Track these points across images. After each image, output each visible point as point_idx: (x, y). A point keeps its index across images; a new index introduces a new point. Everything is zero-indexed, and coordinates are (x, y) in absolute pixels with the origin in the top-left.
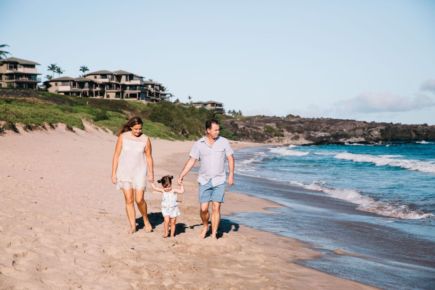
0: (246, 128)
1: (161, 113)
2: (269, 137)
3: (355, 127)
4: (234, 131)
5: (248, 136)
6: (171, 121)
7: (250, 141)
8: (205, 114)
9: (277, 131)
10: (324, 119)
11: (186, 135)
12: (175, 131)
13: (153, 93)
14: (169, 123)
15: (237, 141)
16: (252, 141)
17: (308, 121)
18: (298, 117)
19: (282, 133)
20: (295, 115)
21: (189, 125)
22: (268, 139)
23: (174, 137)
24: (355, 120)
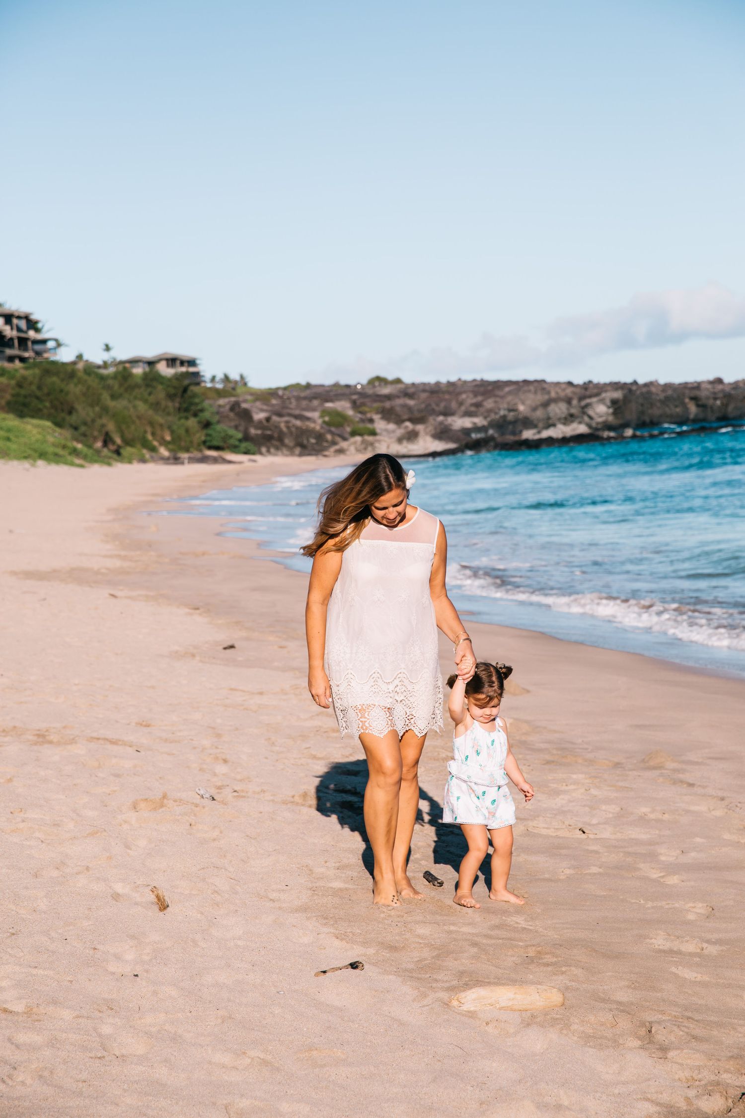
0: (275, 418)
1: (38, 393)
2: (338, 439)
3: (546, 397)
4: (242, 428)
5: (281, 439)
6: (70, 413)
7: (288, 453)
8: (160, 387)
9: (358, 422)
10: (465, 382)
11: (112, 447)
12: (84, 437)
13: (11, 339)
14: (64, 419)
15: (254, 454)
16: (292, 454)
17: (424, 391)
18: (398, 381)
19: (369, 426)
20: (390, 377)
21: (122, 421)
22: (334, 443)
23: (85, 457)
24: (544, 381)
